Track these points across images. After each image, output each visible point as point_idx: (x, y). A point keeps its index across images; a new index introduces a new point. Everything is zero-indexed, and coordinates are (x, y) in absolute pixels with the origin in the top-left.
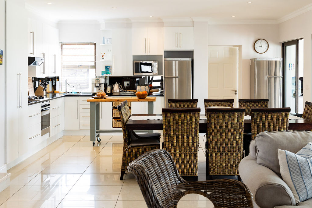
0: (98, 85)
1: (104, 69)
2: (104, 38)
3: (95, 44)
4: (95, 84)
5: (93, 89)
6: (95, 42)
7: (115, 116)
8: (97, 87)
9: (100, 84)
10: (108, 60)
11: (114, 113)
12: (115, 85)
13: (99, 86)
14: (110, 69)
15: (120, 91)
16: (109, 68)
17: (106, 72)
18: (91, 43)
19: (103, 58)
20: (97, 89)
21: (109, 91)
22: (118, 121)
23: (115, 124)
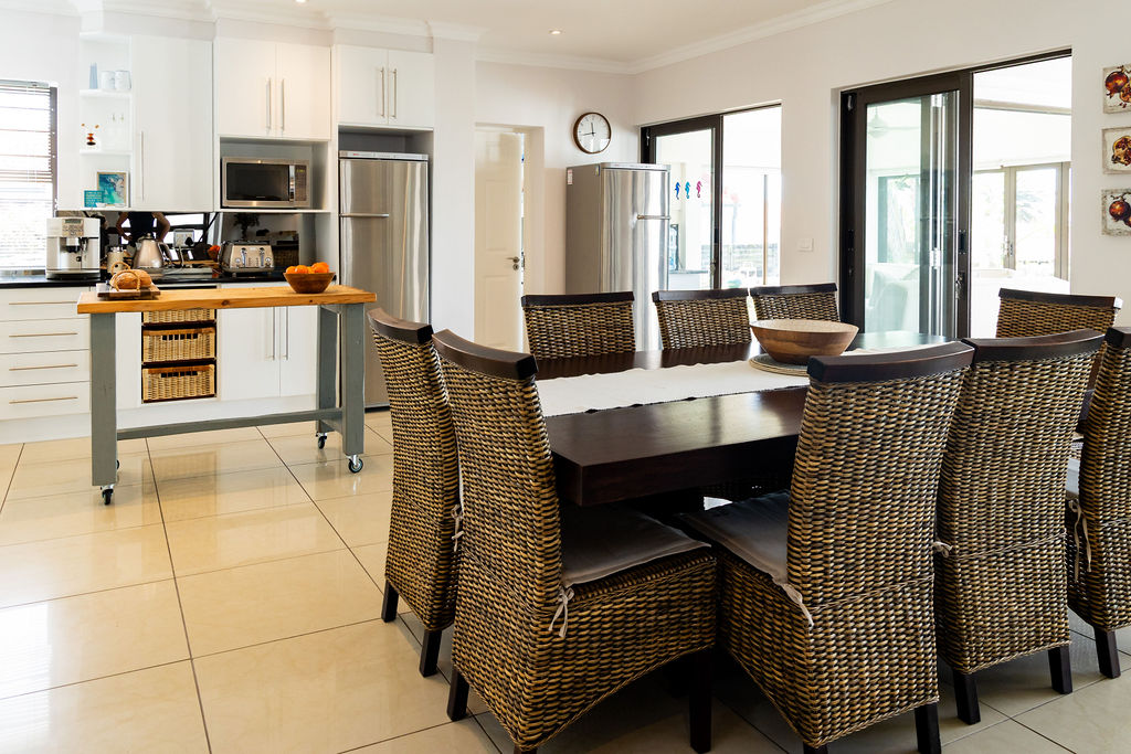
0: (77, 244)
1: (94, 186)
2: (94, 69)
3: (53, 92)
4: (63, 239)
5: (52, 259)
6: (53, 84)
7: (151, 357)
8: (71, 249)
9: (84, 240)
10: (115, 151)
11: (147, 345)
12: (145, 242)
13: (80, 248)
14: (118, 184)
15: (163, 266)
16: (112, 180)
17: (103, 196)
18: (35, 84)
19: (91, 144)
20: (70, 260)
21: (117, 266)
22: (164, 375)
23: (152, 386)
